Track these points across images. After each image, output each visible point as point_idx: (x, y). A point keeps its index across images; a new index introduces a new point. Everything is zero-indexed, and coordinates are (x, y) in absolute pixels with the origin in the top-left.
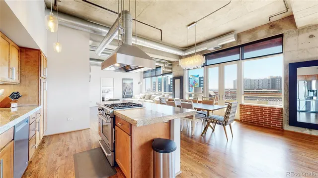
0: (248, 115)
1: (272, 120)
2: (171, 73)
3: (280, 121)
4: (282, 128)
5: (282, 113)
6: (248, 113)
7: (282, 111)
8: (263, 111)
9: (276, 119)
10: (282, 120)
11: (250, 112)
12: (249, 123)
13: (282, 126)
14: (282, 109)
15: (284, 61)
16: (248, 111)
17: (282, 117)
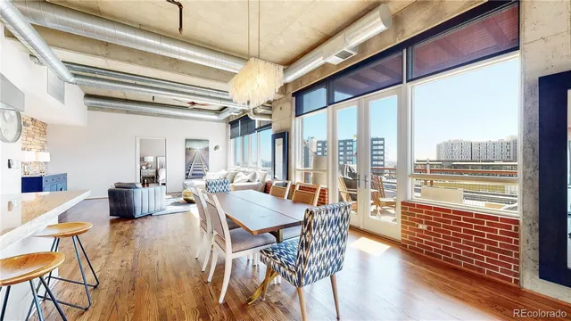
0: (421, 231)
1: (486, 254)
2: (269, 126)
3: (510, 260)
4: (516, 281)
5: (516, 235)
6: (421, 227)
7: (516, 229)
8: (462, 224)
9: (499, 251)
10: (517, 255)
11: (426, 223)
12: (424, 254)
13: (516, 275)
14: (517, 222)
15: (524, 72)
16: (421, 222)
17: (517, 249)
